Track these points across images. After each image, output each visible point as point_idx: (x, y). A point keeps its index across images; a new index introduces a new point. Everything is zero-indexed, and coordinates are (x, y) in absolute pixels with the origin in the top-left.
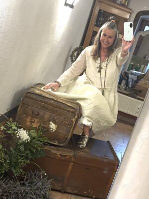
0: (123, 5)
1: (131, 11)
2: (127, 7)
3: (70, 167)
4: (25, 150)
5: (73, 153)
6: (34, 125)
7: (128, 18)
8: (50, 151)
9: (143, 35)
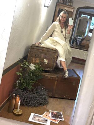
0: (70, 6)
1: (74, 8)
2: (72, 6)
3: (56, 83)
4: (33, 76)
5: (56, 75)
6: (37, 62)
7: (73, 11)
8: (45, 76)
9: (81, 19)
